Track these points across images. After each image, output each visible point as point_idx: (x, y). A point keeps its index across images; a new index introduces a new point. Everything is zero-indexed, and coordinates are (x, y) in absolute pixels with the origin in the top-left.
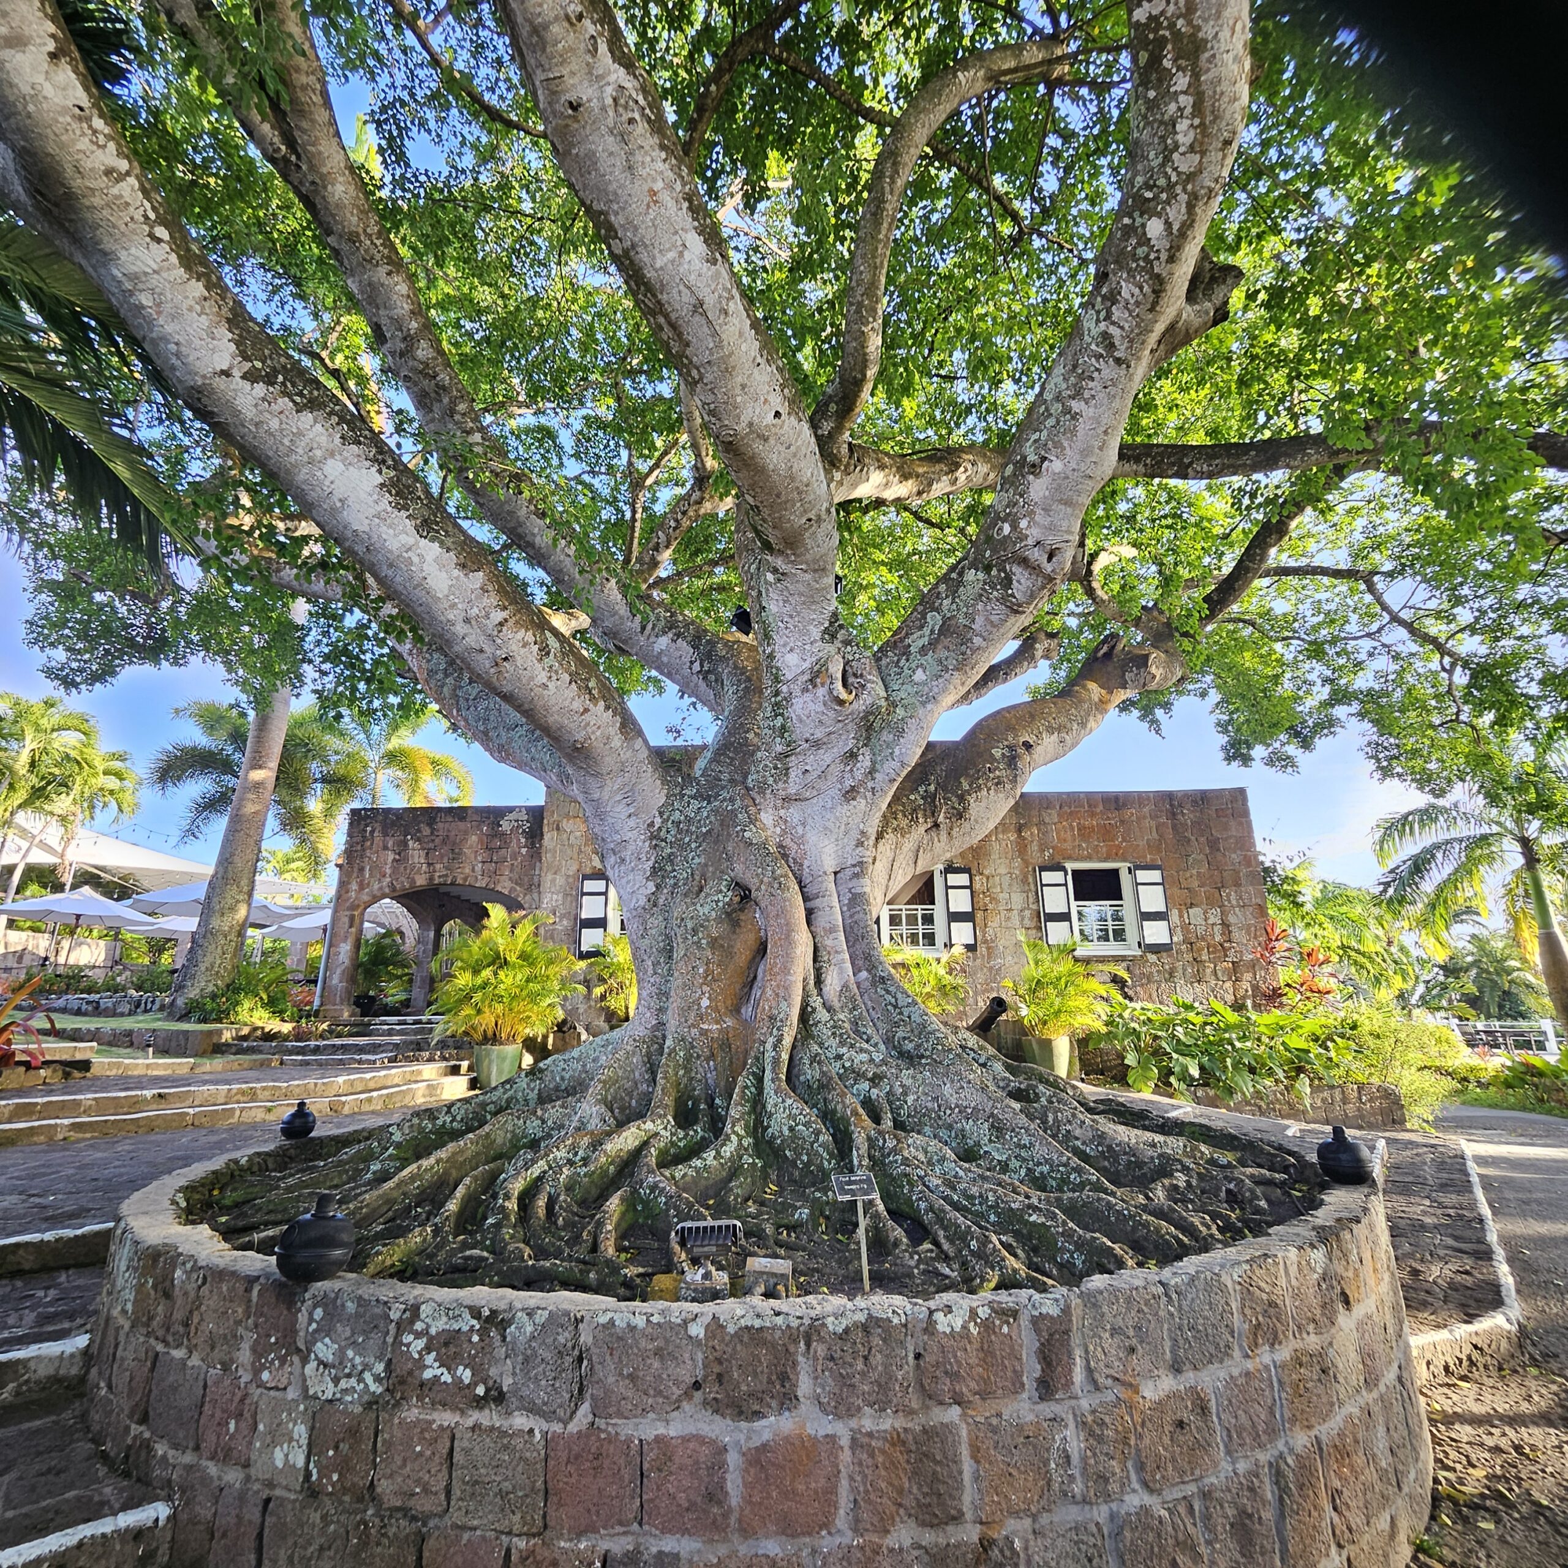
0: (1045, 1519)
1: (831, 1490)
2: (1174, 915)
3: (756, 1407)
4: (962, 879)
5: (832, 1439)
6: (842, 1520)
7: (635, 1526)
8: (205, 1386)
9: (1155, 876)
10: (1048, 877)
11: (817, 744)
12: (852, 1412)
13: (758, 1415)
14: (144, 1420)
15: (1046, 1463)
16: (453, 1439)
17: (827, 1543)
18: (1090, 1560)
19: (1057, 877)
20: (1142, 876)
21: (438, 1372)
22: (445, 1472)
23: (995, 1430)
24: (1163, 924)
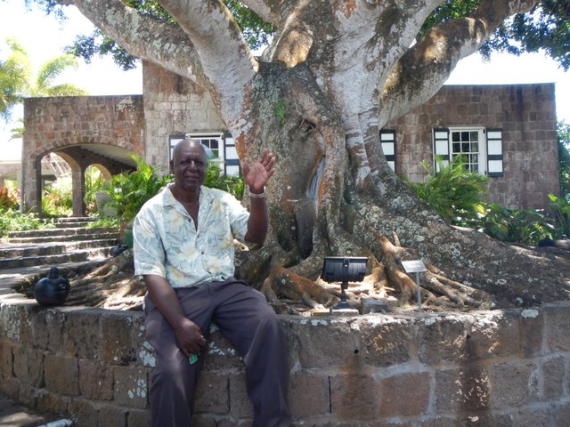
0: (524, 408)
1: (426, 395)
2: (507, 158)
3: (388, 361)
4: (390, 137)
5: (426, 375)
6: (430, 409)
7: (328, 414)
8: (79, 367)
9: (498, 135)
10: (439, 135)
11: (352, 35)
12: (437, 362)
13: (388, 364)
14: (43, 385)
15: (527, 383)
16: (229, 380)
17: (423, 419)
18: (543, 424)
19: (443, 135)
20: (491, 135)
21: (218, 350)
22: (226, 395)
23: (503, 369)
24: (500, 162)
